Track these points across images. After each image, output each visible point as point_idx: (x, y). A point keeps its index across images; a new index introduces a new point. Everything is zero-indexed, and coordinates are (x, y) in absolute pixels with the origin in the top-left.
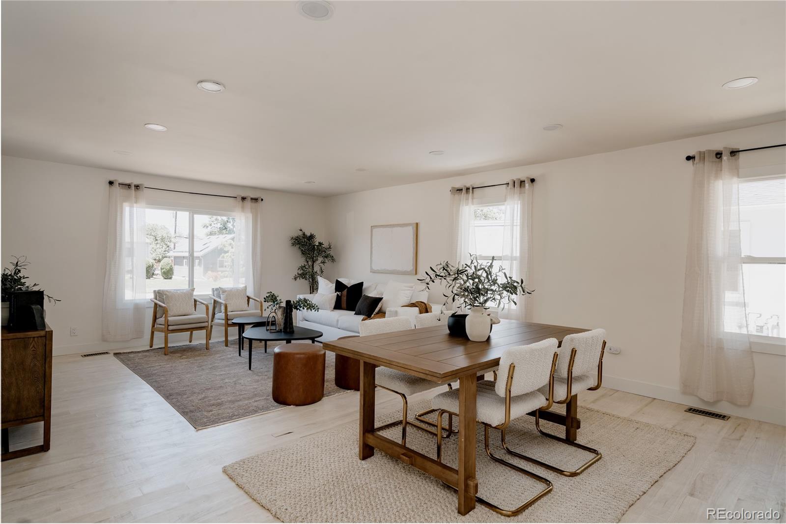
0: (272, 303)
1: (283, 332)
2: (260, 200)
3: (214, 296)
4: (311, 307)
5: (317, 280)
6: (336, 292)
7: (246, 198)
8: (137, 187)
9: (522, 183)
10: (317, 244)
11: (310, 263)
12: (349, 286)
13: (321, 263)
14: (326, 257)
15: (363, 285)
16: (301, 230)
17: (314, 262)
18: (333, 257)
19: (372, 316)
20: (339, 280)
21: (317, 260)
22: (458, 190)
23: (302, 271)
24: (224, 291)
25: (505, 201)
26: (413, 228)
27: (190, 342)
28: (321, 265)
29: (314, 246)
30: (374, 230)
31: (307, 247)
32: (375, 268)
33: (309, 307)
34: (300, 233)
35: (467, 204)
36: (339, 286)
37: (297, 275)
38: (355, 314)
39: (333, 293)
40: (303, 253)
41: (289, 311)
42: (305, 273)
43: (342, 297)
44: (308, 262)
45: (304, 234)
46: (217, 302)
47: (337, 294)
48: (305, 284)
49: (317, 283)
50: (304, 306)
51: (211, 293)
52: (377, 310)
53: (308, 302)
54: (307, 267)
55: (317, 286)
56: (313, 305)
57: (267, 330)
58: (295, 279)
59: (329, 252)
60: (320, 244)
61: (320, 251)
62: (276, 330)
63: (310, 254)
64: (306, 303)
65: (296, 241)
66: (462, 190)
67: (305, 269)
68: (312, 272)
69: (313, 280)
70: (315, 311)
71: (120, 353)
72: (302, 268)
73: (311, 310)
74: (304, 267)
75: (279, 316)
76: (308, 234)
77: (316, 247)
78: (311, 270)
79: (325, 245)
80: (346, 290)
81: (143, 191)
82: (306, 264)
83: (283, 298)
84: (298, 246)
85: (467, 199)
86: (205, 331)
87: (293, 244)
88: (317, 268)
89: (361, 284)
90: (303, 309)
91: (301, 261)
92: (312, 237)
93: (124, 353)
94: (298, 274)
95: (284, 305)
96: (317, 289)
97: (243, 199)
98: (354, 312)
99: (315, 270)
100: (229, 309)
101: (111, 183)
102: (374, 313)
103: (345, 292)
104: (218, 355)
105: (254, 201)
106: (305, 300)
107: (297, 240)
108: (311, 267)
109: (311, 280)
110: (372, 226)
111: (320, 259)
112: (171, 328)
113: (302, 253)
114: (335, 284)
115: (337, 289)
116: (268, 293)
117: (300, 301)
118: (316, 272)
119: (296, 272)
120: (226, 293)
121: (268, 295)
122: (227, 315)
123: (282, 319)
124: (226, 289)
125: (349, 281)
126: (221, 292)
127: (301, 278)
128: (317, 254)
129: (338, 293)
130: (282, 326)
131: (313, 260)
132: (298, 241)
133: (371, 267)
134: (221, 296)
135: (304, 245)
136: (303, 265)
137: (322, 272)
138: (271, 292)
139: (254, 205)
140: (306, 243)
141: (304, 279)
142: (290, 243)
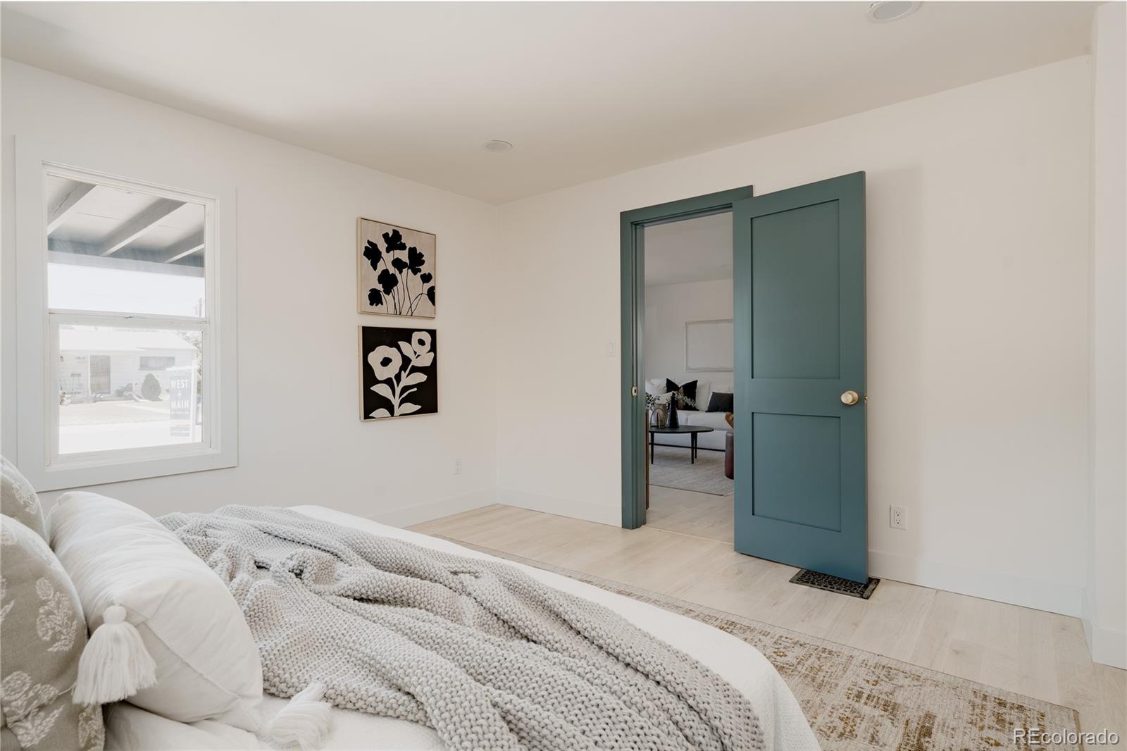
30: (690, 326)
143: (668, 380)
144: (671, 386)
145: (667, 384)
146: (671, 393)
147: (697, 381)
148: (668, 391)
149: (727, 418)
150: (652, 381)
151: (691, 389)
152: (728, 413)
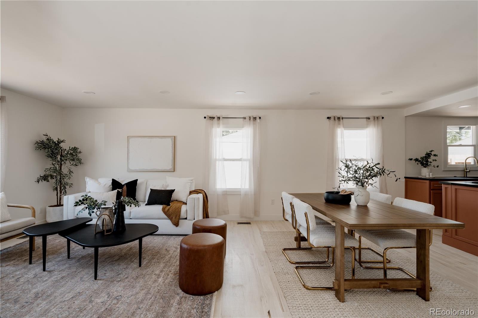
9: (255, 118)
12: (123, 184)
14: (74, 160)
16: (46, 135)
18: (81, 160)
19: (171, 203)
21: (65, 163)
22: (210, 118)
25: (243, 127)
26: (172, 140)
30: (131, 140)
35: (219, 127)
37: (40, 178)
40: (50, 157)
45: (49, 139)
52: (172, 199)
58: (38, 181)
66: (214, 118)
69: (61, 182)
76: (56, 140)
85: (219, 124)
92: (61, 142)
103: (125, 189)
110: (128, 137)
125: (122, 180)
129: (120, 190)
131: (61, 164)
143: (113, 180)
144: (115, 185)
145: (112, 183)
146: (116, 191)
147: (137, 180)
148: (113, 189)
149: (163, 210)
150: (100, 180)
151: (132, 186)
152: (164, 206)
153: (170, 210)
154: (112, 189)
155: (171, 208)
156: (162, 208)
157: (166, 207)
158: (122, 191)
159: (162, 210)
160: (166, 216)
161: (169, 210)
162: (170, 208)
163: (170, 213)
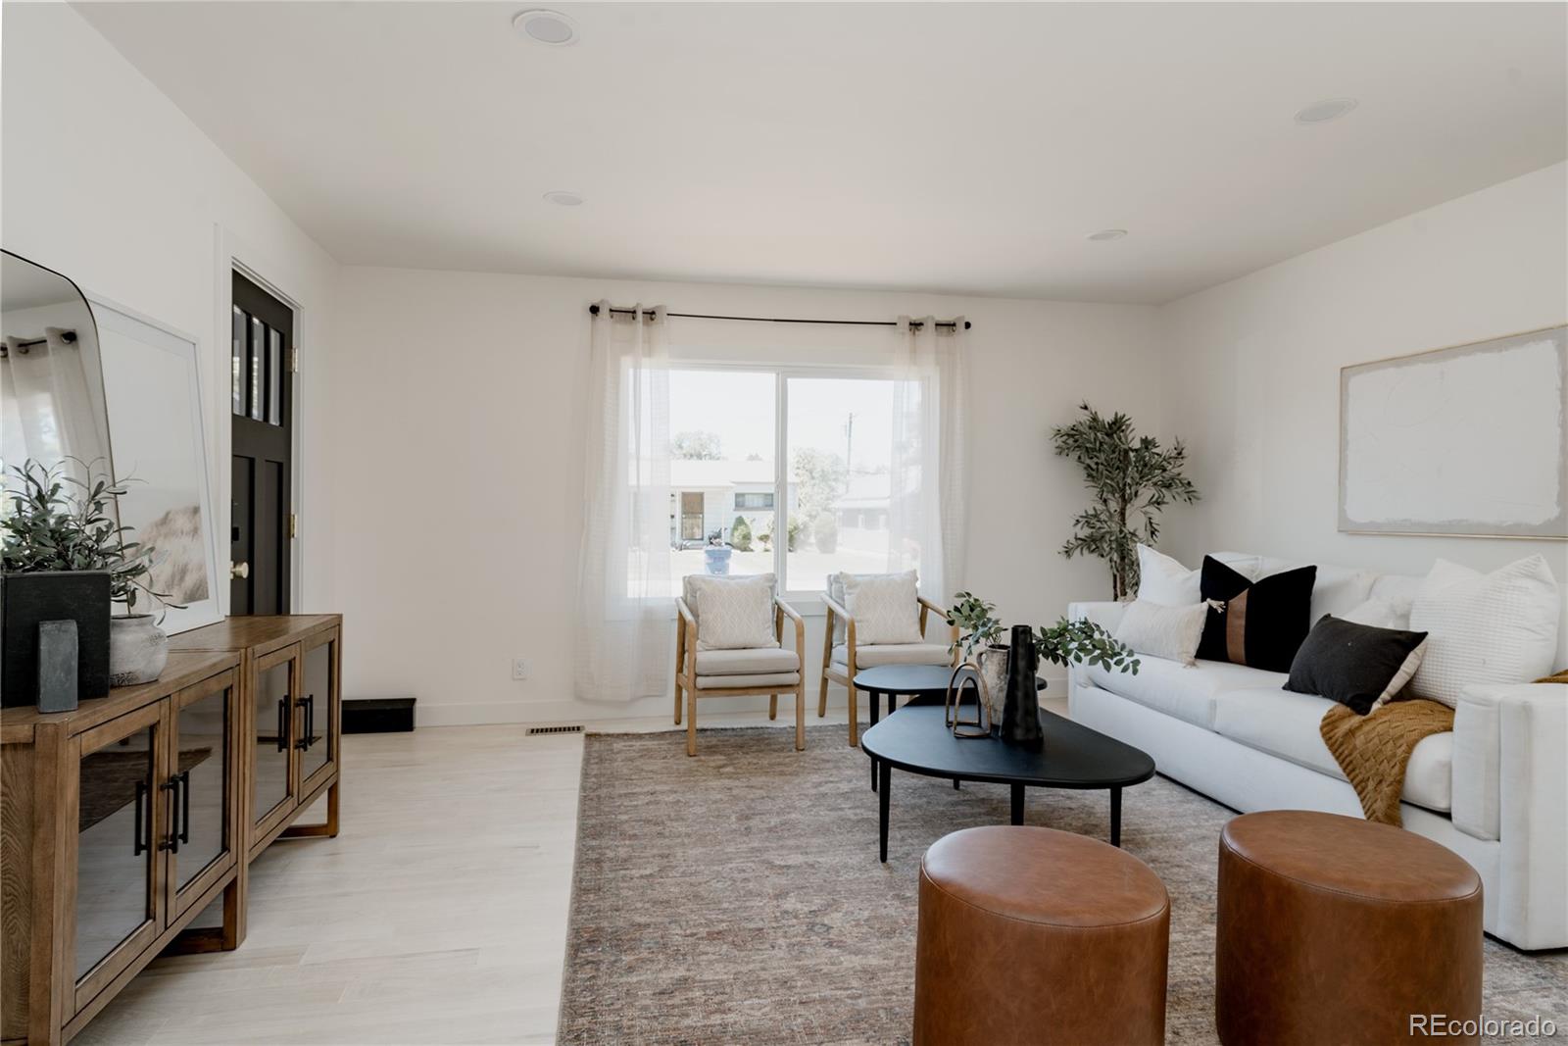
0: (970, 631)
1: (1002, 737)
2: (961, 326)
3: (831, 597)
4: (1107, 653)
5: (1137, 559)
6: (1203, 600)
7: (921, 324)
8: (651, 314)
10: (1136, 444)
11: (1114, 506)
12: (1254, 582)
13: (1150, 503)
14: (1168, 486)
15: (1313, 578)
16: (1086, 408)
17: (1125, 501)
18: (1189, 483)
19: (1376, 706)
20: (1216, 556)
21: (1136, 495)
23: (1090, 531)
24: (852, 585)
26: (1560, 349)
27: (773, 717)
28: (1152, 509)
29: (1126, 452)
30: (1355, 383)
31: (1103, 456)
32: (1357, 514)
33: (1101, 657)
34: (1084, 417)
36: (1217, 580)
37: (1073, 541)
38: (1290, 687)
39: (1196, 602)
40: (1092, 474)
41: (1022, 664)
42: (1097, 535)
43: (1229, 615)
44: (1105, 501)
45: (1095, 419)
46: (837, 615)
47: (1210, 608)
48: (1097, 568)
49: (1135, 568)
50: (1082, 648)
51: (824, 587)
52: (1396, 683)
53: (1097, 635)
54: (1103, 517)
55: (1137, 575)
56: (1117, 649)
57: (949, 724)
58: (1068, 553)
59: (1176, 471)
60: (1147, 443)
61: (1145, 465)
62: (979, 725)
63: (1112, 479)
64: (1091, 637)
65: (1070, 441)
67: (1098, 525)
68: (1121, 531)
69: (1123, 558)
70: (1125, 670)
71: (599, 735)
72: (1089, 520)
73: (1108, 667)
74: (1096, 516)
75: (992, 679)
76: (1107, 417)
77: (1132, 454)
78: (1115, 528)
79: (1165, 447)
80: (1246, 591)
81: (662, 323)
82: (1100, 507)
83: (1007, 617)
84: (1074, 455)
86: (795, 695)
87: (1061, 451)
88: (1135, 521)
89: (1309, 574)
90: (1078, 659)
91: (1082, 498)
92: (1118, 425)
93: (608, 735)
94: (1076, 539)
95: (1006, 639)
96: (1137, 584)
97: (916, 326)
98: (1285, 678)
99: (1130, 526)
100: (859, 639)
101: (594, 310)
102: (1385, 695)
103: (1240, 602)
104: (815, 778)
105: (945, 329)
106: (1087, 629)
107: (1073, 436)
108: (1117, 518)
109: (1115, 557)
110: (1343, 369)
111: (1147, 493)
112: (702, 682)
113: (1089, 475)
114: (1198, 573)
115: (1207, 591)
116: (960, 596)
117: (1065, 629)
118: (1133, 534)
119: (1069, 531)
120: (856, 591)
121: (958, 602)
122: (856, 653)
123: (1001, 690)
124: (859, 579)
125: (1254, 564)
126: (845, 587)
127: (1085, 551)
128: (1137, 475)
129: (1215, 604)
130: (999, 718)
131: (1123, 497)
132: (1076, 441)
133: (1342, 511)
134: (846, 597)
135: (1094, 450)
136: (1091, 512)
137: (1153, 533)
138: (968, 594)
139: (944, 340)
140: (1101, 444)
141: (1094, 556)
142: (1051, 446)
147: (1312, 569)
149: (1328, 726)
153: (1359, 740)
154: (1199, 594)
155: (1366, 728)
156: (1324, 713)
157: (1342, 718)
158: (1226, 610)
159: (1321, 729)
160: (1336, 764)
161: (1351, 732)
162: (1360, 727)
163: (1356, 754)
